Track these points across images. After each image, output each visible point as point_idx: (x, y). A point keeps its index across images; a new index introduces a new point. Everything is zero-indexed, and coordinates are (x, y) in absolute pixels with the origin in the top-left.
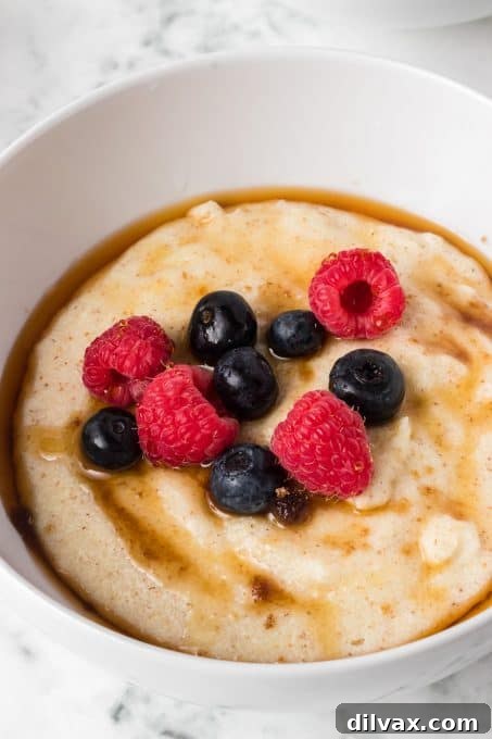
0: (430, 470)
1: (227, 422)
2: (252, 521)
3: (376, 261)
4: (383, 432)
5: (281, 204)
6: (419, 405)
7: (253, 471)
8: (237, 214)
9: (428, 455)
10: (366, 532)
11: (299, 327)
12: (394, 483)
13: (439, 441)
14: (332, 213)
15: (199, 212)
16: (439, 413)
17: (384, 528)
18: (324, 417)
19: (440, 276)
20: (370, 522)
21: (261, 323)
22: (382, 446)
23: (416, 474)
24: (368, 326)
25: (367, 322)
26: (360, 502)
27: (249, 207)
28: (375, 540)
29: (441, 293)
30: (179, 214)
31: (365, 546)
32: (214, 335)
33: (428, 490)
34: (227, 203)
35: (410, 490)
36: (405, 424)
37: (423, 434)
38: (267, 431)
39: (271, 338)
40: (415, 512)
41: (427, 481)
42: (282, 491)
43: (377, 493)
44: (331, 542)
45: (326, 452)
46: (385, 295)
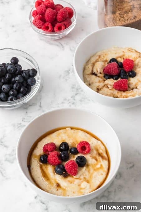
1: (60, 161)
2: (59, 175)
3: (87, 144)
4: (82, 168)
5: (80, 131)
6: (88, 166)
7: (61, 169)
8: (73, 131)
9: (87, 173)
10: (74, 181)
11: (74, 150)
12: (80, 176)
13: (89, 171)
14: (86, 134)
15: (67, 129)
16: (90, 167)
17: (77, 181)
18: (72, 164)
19: (98, 148)
20: (75, 180)
21: (70, 148)
22: (80, 170)
24: (84, 152)
26: (75, 177)
27: (75, 130)
28: (75, 183)
29: (97, 150)
30: (65, 128)
31: (73, 183)
32: (62, 148)
33: (85, 178)
34: (72, 128)
35: (82, 177)
36: (85, 168)
37: (87, 170)
38: (65, 163)
39: (71, 150)
40: (82, 180)
41: (85, 176)
42: (64, 172)
43: (77, 176)
44: (69, 181)
45: (71, 169)
46: (87, 149)
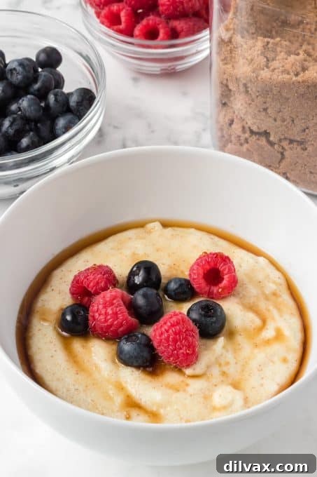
0: (228, 363)
1: (133, 320)
2: (134, 369)
3: (225, 259)
4: (209, 342)
5: (192, 230)
6: (232, 334)
7: (138, 344)
8: (169, 231)
9: (229, 357)
10: (187, 385)
11: (181, 285)
14: (216, 239)
15: (150, 226)
16: (240, 339)
17: (196, 385)
18: (178, 323)
19: (261, 278)
20: (190, 381)
21: (164, 281)
22: (207, 348)
23: (220, 365)
24: (215, 291)
25: (215, 289)
26: (188, 371)
27: (176, 228)
28: (190, 390)
30: (140, 225)
31: (184, 391)
32: (138, 280)
33: (224, 373)
34: (165, 225)
36: (221, 341)
37: (230, 347)
38: (150, 331)
39: (166, 291)
40: (214, 381)
43: (199, 368)
44: (169, 386)
45: (175, 341)
46: (226, 278)
